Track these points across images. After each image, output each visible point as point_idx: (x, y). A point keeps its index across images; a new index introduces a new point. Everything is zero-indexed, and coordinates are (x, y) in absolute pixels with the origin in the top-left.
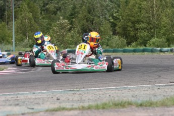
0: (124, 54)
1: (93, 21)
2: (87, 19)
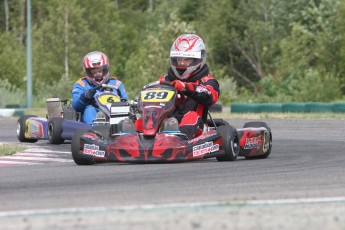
2: (228, 22)
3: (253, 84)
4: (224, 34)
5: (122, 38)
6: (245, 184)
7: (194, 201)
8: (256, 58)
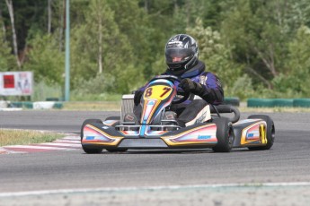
3: (267, 82)
4: (242, 37)
5: (150, 40)
6: (261, 168)
7: (216, 183)
8: (270, 59)
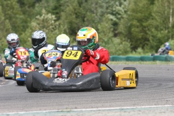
0: (127, 62)
1: (84, 17)
2: (76, 14)
4: (74, 20)
